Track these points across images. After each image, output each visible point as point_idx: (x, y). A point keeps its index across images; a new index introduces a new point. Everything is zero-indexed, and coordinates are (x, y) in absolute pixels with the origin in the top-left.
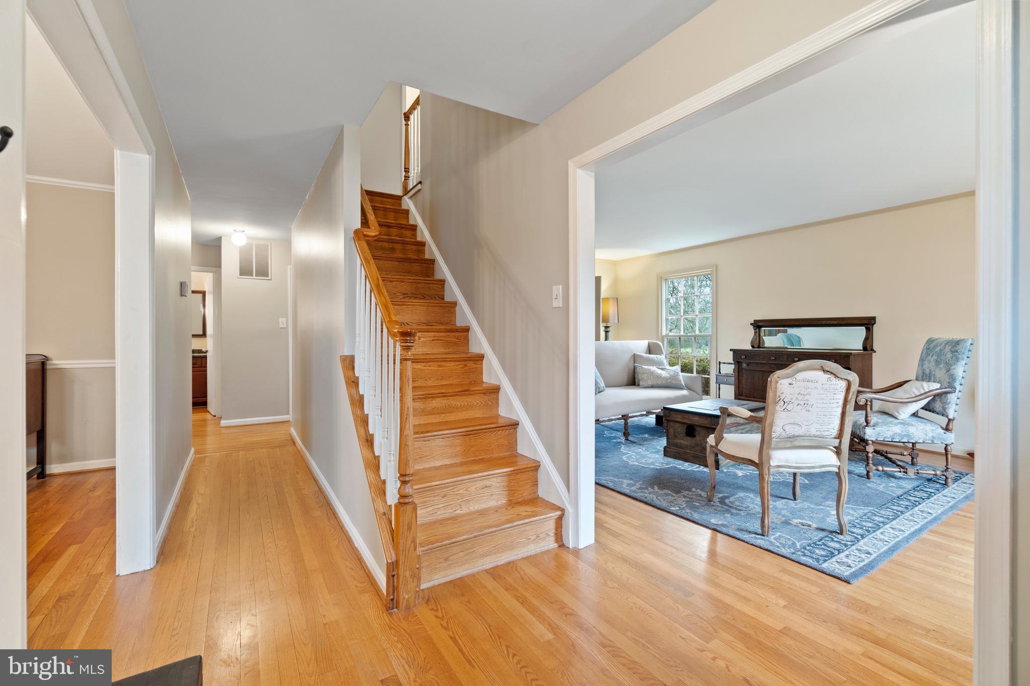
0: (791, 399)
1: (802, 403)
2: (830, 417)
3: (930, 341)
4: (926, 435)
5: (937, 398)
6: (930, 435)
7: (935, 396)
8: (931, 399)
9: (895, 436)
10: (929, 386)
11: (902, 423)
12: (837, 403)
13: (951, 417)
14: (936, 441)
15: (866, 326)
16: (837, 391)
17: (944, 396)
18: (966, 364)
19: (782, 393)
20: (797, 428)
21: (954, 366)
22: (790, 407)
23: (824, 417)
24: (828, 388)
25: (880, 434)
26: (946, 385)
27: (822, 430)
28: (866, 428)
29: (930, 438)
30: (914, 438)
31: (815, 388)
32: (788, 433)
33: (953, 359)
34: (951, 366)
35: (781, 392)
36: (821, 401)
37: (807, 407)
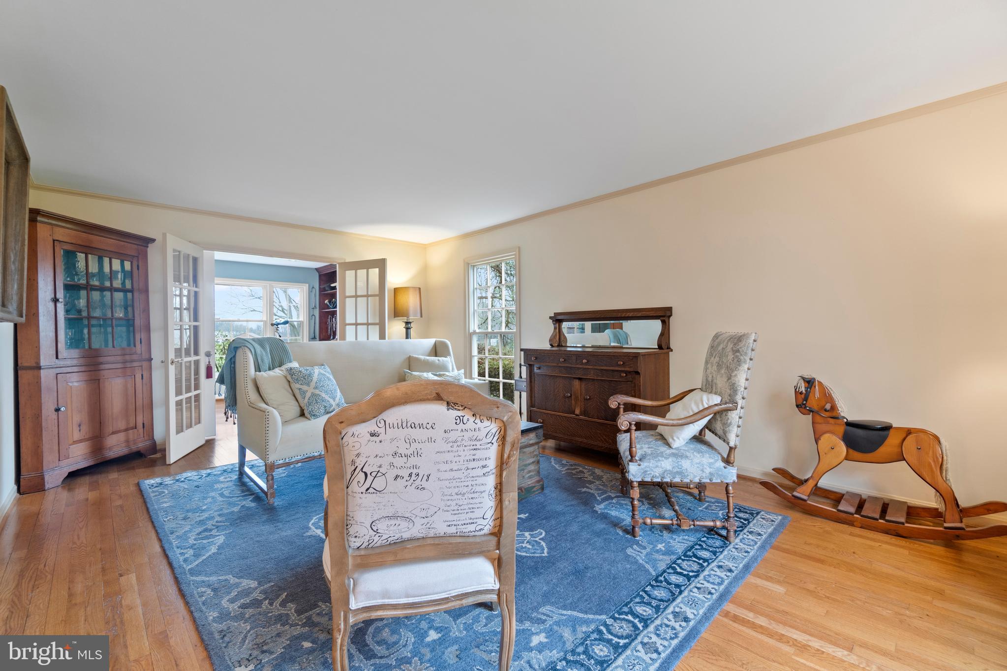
0: (380, 467)
1: (405, 473)
2: (473, 495)
3: (716, 336)
4: (703, 471)
5: (718, 416)
6: (708, 470)
7: (715, 414)
8: (712, 417)
9: (666, 474)
10: (708, 400)
11: (674, 455)
12: (484, 467)
13: (732, 444)
14: (714, 478)
15: (662, 318)
16: (478, 443)
17: (724, 414)
18: (749, 369)
19: (358, 455)
20: (404, 524)
21: (736, 372)
22: (379, 484)
23: (460, 496)
24: (459, 439)
25: (646, 471)
26: (727, 398)
27: (460, 523)
28: (630, 463)
29: (708, 475)
30: (688, 475)
31: (430, 440)
32: (385, 537)
33: (735, 361)
34: (733, 371)
35: (356, 452)
36: (447, 467)
37: (418, 482)
